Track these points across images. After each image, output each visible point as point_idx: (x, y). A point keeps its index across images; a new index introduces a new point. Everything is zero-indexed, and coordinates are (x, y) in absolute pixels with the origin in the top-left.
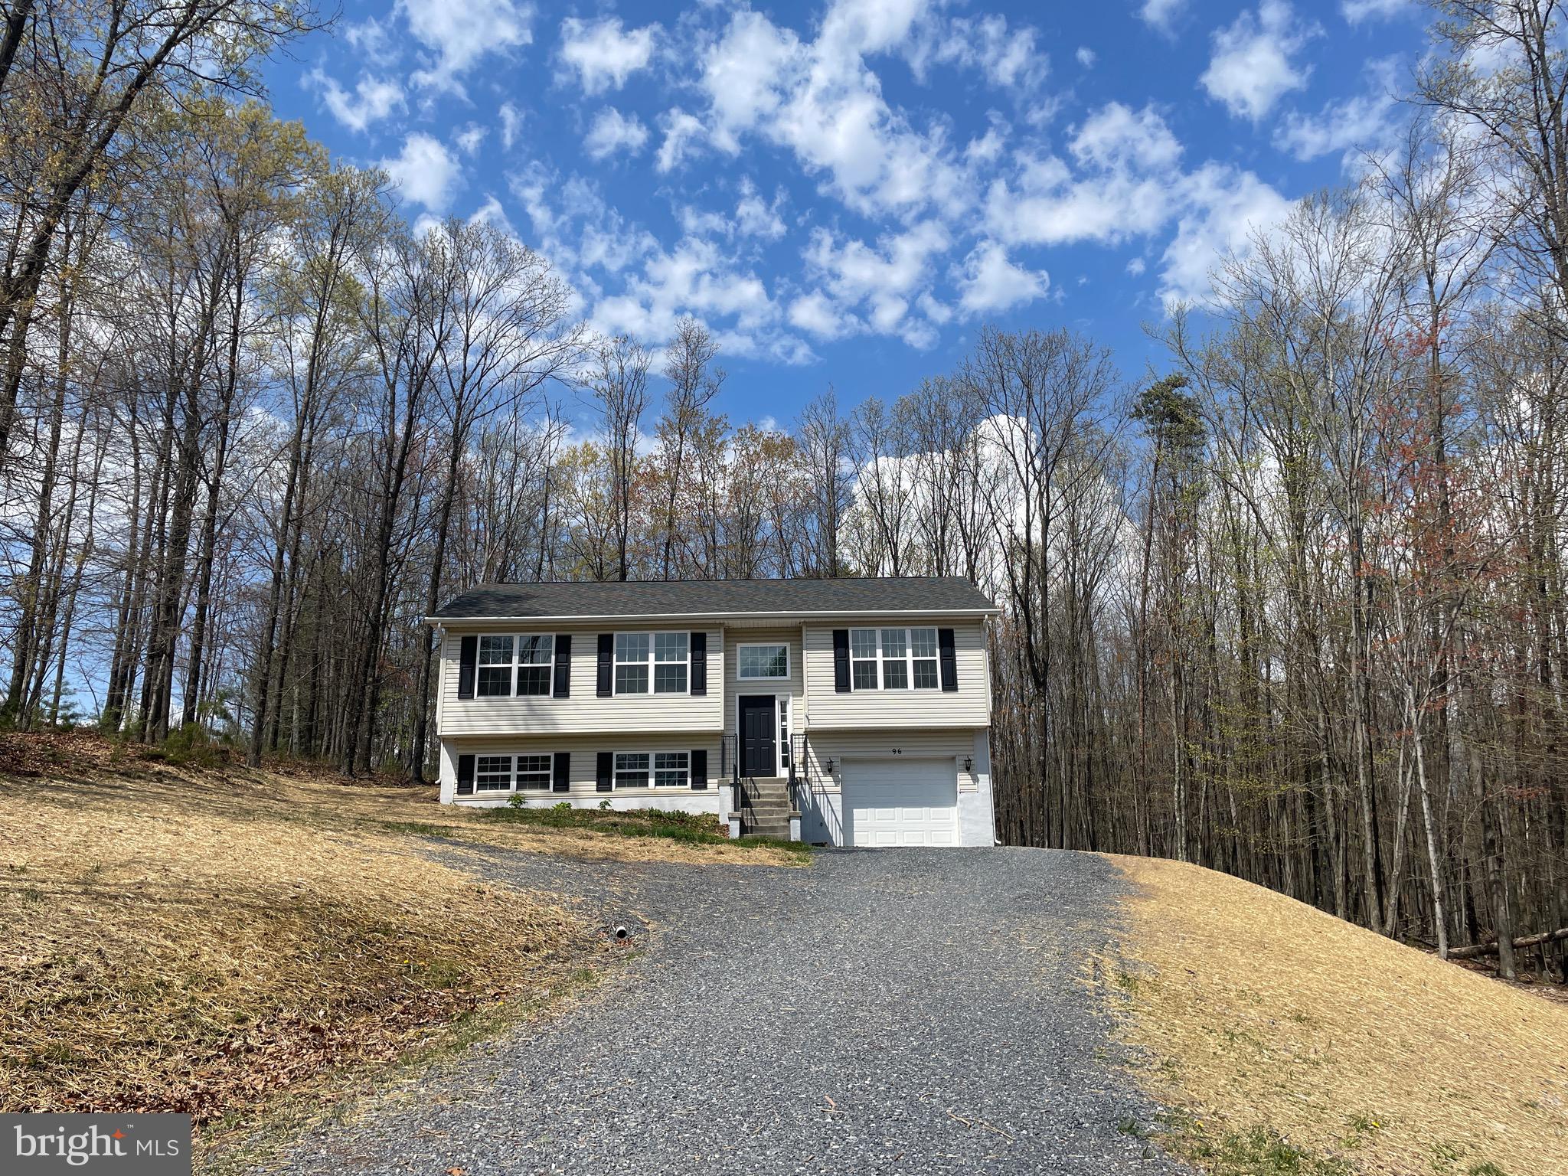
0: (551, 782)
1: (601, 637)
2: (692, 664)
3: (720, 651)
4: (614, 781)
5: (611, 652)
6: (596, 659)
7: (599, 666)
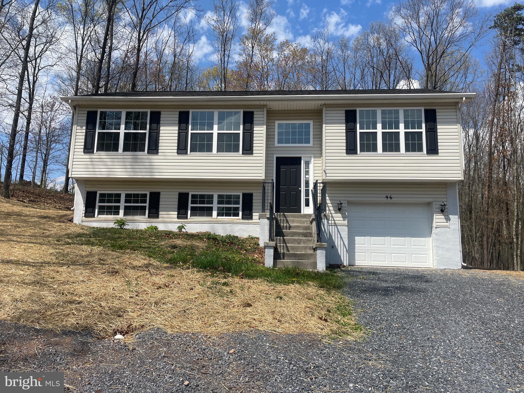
0: (147, 212)
1: (181, 114)
2: (244, 133)
3: (263, 124)
4: (189, 212)
5: (187, 123)
6: (177, 128)
7: (179, 133)
